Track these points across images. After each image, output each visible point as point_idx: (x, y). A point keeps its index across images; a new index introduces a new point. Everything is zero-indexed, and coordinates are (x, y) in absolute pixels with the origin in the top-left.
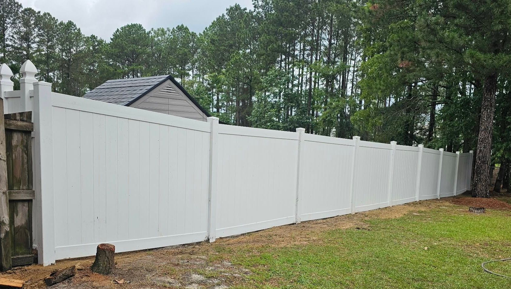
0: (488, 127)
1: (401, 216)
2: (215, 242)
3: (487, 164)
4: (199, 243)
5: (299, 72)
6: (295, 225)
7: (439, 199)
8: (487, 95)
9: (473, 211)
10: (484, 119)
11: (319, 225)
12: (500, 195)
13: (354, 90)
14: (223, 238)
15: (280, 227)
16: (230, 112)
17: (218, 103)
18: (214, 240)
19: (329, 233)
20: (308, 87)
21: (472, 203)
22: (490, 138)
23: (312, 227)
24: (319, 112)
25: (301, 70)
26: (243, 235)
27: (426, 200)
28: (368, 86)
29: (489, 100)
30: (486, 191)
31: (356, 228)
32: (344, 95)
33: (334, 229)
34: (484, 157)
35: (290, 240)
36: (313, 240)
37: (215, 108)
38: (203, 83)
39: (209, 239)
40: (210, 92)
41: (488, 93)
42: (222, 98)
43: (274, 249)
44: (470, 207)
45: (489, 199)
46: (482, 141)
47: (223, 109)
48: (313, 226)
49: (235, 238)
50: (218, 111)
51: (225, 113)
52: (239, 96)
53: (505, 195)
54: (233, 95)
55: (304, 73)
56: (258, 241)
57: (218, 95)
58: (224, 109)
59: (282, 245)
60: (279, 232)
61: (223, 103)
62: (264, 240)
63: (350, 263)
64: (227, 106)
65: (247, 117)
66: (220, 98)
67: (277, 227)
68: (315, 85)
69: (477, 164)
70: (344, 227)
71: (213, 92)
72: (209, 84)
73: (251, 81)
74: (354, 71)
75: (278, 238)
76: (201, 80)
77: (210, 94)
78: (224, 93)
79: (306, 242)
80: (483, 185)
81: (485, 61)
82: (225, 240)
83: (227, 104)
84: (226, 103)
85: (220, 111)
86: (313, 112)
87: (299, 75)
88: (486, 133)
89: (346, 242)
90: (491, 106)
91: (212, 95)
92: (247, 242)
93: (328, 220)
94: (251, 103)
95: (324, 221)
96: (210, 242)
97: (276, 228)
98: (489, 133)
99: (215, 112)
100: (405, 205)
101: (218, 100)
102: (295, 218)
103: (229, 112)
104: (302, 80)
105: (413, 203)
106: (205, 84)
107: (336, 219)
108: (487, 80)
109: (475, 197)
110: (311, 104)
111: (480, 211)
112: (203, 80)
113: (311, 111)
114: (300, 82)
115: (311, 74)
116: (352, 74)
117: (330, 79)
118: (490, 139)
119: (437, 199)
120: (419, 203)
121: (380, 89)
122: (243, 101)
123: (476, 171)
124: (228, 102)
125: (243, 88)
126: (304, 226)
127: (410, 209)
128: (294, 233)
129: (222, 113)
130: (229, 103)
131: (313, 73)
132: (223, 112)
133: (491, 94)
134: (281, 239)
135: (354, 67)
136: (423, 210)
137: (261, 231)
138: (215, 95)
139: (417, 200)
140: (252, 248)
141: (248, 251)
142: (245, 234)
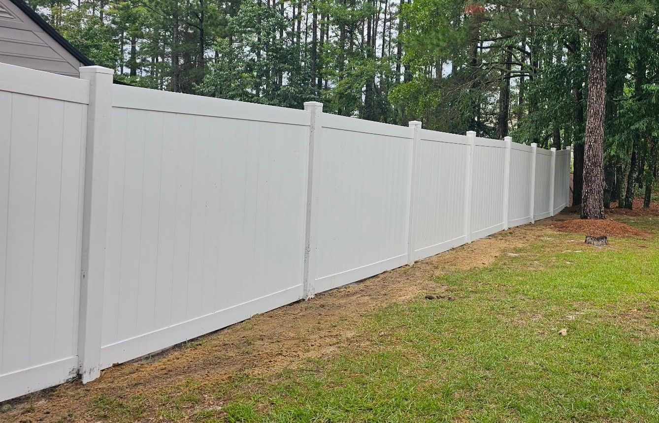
0: (598, 111)
1: (492, 260)
2: (98, 381)
3: (600, 167)
4: (49, 393)
5: (294, 12)
6: (303, 305)
7: (533, 223)
8: (595, 63)
9: (591, 243)
10: (594, 99)
11: (354, 298)
12: (611, 212)
13: (386, 50)
14: (122, 364)
15: (270, 315)
16: (159, 75)
17: (133, 58)
18: (96, 375)
19: (379, 319)
20: (310, 40)
21: (582, 228)
22: (602, 128)
23: (340, 306)
24: (329, 82)
25: (296, 10)
26: (178, 346)
27: (517, 227)
28: (418, 40)
29: (599, 70)
30: (600, 208)
31: (426, 297)
32: (371, 54)
33: (384, 305)
34: (595, 157)
35: (296, 349)
36: (348, 339)
37: (127, 66)
38: (101, 18)
39: (80, 376)
40: (117, 38)
41: (597, 60)
42: (141, 49)
43: (261, 382)
44: (586, 237)
45: (605, 222)
46: (591, 132)
47: (145, 70)
48: (342, 301)
49: (156, 358)
50: (133, 73)
51: (147, 77)
52: (177, 47)
53: (617, 213)
54: (166, 43)
55: (303, 14)
56: (216, 363)
57: (134, 42)
58: (147, 69)
59: (279, 366)
60: (266, 328)
61: (145, 58)
62: (234, 355)
63: (440, 396)
64: (152, 64)
65: (193, 86)
66: (138, 48)
67: (263, 314)
68: (322, 37)
69: (587, 167)
70: (403, 298)
71: (122, 37)
72: (114, 22)
73: (201, 21)
74: (386, 21)
75: (267, 347)
76: (98, 13)
77: (116, 41)
78: (145, 40)
79: (332, 349)
80: (595, 200)
81: (597, 9)
82: (127, 370)
83: (153, 60)
84: (150, 59)
85: (137, 74)
86: (320, 82)
87: (295, 17)
88: (597, 120)
89: (417, 335)
90: (602, 79)
91: (120, 43)
92: (187, 370)
93: (368, 283)
94: (203, 61)
95: (362, 285)
96: (85, 382)
97: (262, 318)
98: (601, 120)
99: (126, 75)
100: (491, 237)
101: (133, 52)
102: (302, 289)
103: (157, 75)
104: (299, 28)
105: (500, 233)
106: (105, 22)
107: (384, 279)
108: (595, 40)
109: (586, 218)
110: (317, 67)
111: (601, 242)
112: (102, 14)
113: (317, 79)
114: (296, 30)
115: (315, 16)
116: (383, 25)
117: (348, 27)
118: (602, 130)
119: (530, 224)
120: (510, 233)
121: (438, 45)
122: (187, 56)
123: (585, 178)
124: (154, 56)
125: (187, 34)
126: (323, 306)
127: (500, 246)
128: (304, 327)
129: (141, 77)
130: (157, 60)
131: (319, 17)
132: (144, 74)
133: (601, 62)
134: (275, 348)
135: (385, 13)
136: (520, 246)
137: (226, 331)
138: (127, 43)
139: (506, 228)
140: (201, 390)
141: (190, 400)
142: (185, 342)
